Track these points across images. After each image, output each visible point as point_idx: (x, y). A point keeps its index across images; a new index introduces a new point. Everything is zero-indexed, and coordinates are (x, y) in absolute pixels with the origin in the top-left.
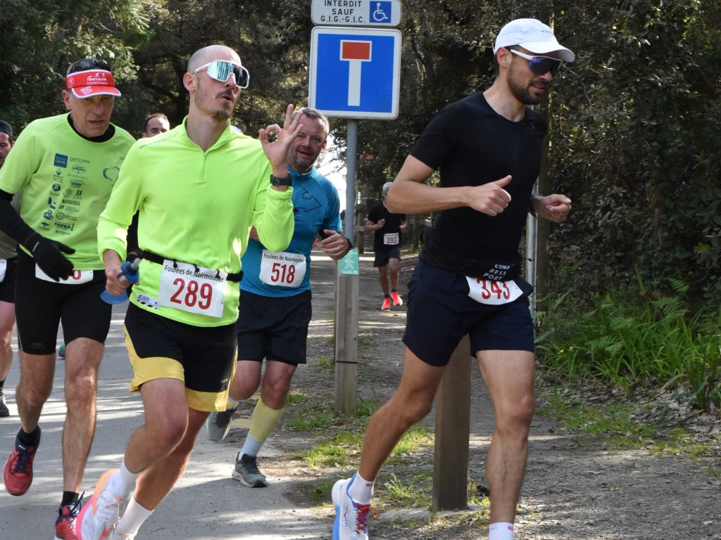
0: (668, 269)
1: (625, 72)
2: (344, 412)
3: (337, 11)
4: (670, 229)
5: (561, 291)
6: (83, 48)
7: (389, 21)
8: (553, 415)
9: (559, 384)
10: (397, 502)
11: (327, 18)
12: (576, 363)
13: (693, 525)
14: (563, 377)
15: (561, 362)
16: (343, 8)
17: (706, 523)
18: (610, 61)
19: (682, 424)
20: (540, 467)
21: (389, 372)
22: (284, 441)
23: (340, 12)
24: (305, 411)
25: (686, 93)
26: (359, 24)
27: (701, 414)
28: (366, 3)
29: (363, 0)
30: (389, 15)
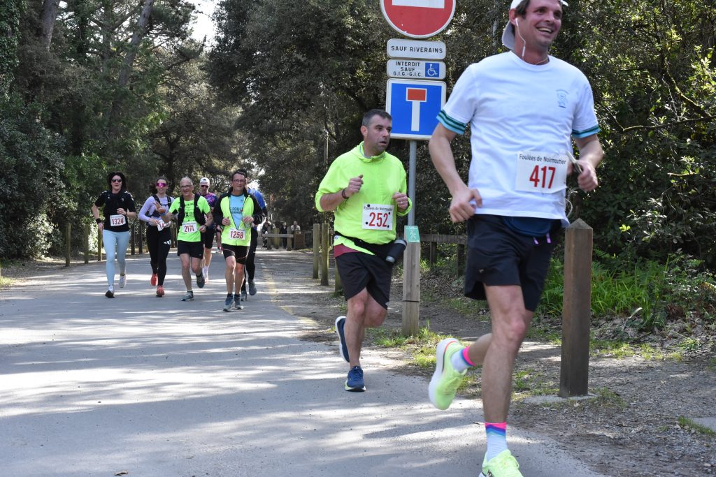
2: (410, 335)
3: (404, 69)
7: (438, 76)
11: (397, 73)
16: (408, 67)
23: (406, 69)
26: (418, 77)
27: (649, 335)
28: (423, 64)
29: (421, 62)
30: (438, 72)
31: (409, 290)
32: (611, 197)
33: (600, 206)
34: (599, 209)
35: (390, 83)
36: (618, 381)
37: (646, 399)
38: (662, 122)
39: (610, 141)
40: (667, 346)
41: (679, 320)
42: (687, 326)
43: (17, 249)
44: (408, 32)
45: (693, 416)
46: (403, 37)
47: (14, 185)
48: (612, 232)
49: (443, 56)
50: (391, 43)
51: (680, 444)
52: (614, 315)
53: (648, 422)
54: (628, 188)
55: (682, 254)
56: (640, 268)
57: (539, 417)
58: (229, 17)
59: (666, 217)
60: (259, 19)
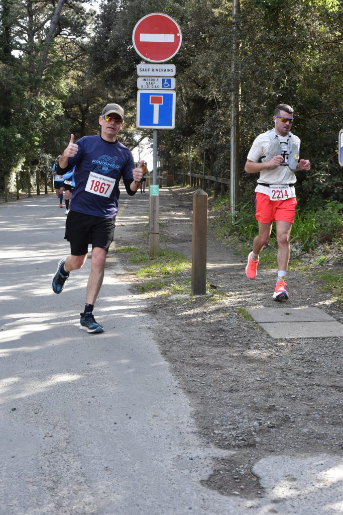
1: (271, 108)
2: (153, 254)
5: (246, 202)
6: (41, 101)
7: (170, 87)
8: (243, 255)
9: (245, 241)
10: (176, 292)
11: (144, 86)
12: (252, 233)
13: (302, 300)
14: (247, 238)
15: (246, 232)
16: (150, 82)
17: (308, 299)
18: (265, 103)
19: (298, 258)
20: (237, 277)
21: (173, 238)
22: (127, 267)
23: (149, 84)
24: (137, 254)
25: (298, 116)
26: (157, 88)
28: (160, 80)
29: (159, 78)
30: (170, 83)
31: (152, 226)
35: (139, 93)
44: (151, 59)
46: (147, 62)
49: (174, 73)
50: (139, 67)
59: (330, 175)
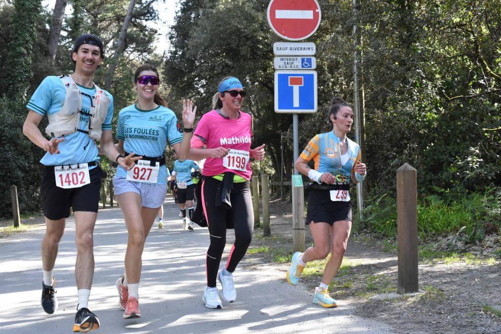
0: (427, 183)
3: (286, 63)
4: (426, 165)
7: (311, 67)
11: (282, 67)
16: (289, 62)
19: (464, 251)
23: (288, 63)
26: (296, 68)
27: (472, 246)
28: (300, 59)
29: (298, 58)
30: (311, 64)
31: (297, 221)
32: (444, 148)
33: (436, 155)
34: (436, 157)
35: (276, 74)
36: (444, 281)
37: (462, 293)
38: (478, 92)
39: (442, 108)
40: (485, 253)
41: (494, 234)
42: (499, 238)
43: (35, 205)
44: (288, 37)
45: (495, 304)
46: (284, 40)
47: (31, 160)
48: (445, 173)
49: (313, 52)
50: (276, 45)
51: (482, 325)
52: (448, 232)
53: (461, 310)
54: (456, 141)
55: (494, 187)
56: (467, 198)
57: (381, 309)
58: (177, 36)
59: (482, 160)
60: (197, 36)
